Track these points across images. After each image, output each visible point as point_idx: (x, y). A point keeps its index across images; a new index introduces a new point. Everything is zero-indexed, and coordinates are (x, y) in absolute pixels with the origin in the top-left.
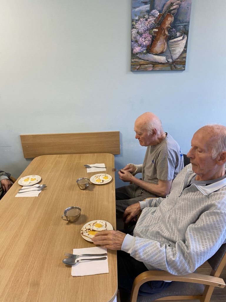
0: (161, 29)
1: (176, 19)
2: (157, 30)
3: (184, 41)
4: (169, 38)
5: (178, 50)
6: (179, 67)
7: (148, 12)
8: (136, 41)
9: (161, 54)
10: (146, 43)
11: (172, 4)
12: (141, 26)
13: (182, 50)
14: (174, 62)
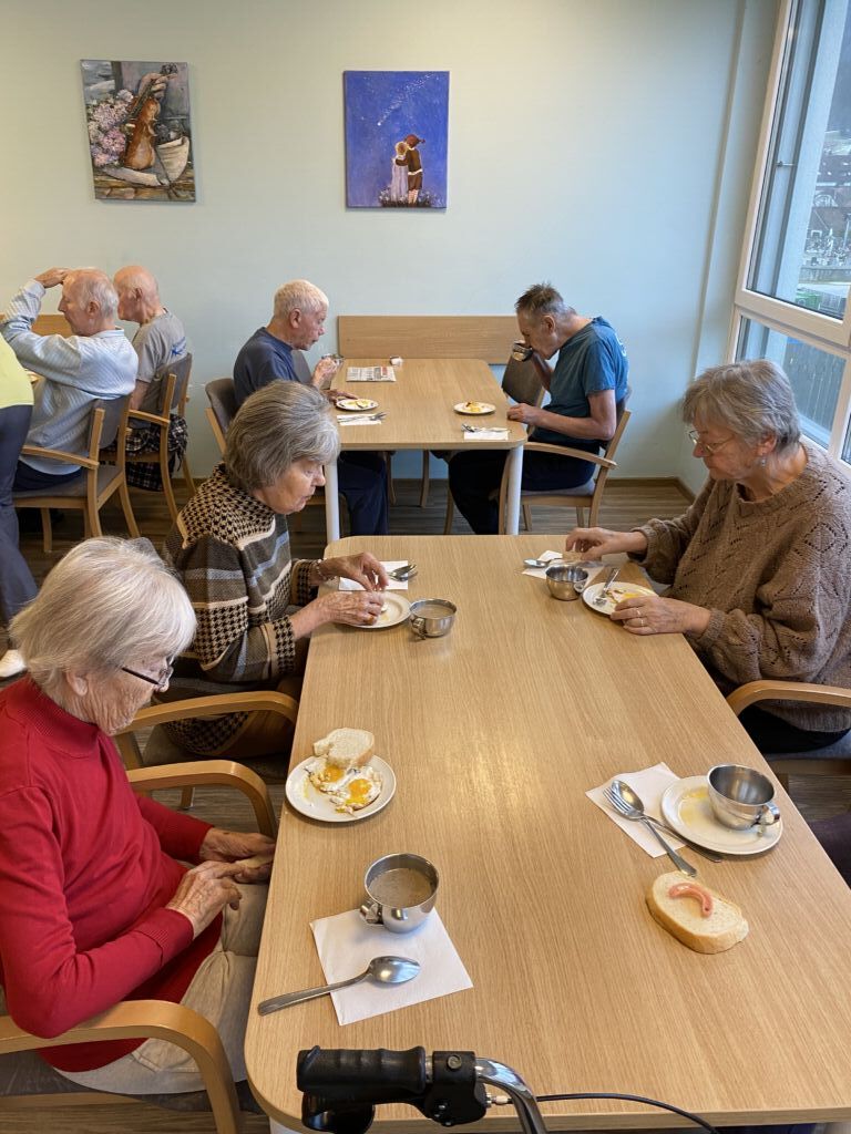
0: (140, 125)
1: (163, 108)
2: (133, 126)
3: (186, 148)
4: (157, 141)
5: (177, 164)
6: (182, 194)
7: (114, 93)
8: (99, 144)
9: (147, 169)
10: (117, 148)
11: (153, 82)
12: (104, 117)
13: (184, 164)
14: (172, 185)
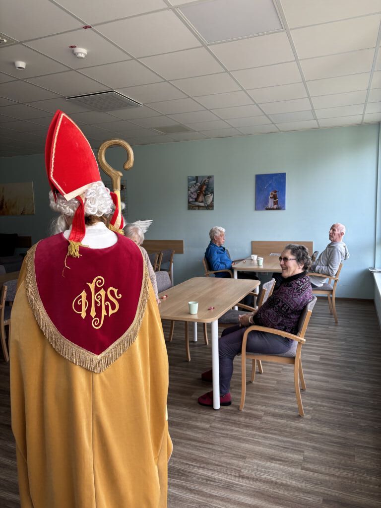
3: (212, 196)
4: (205, 195)
5: (210, 201)
6: (210, 208)
7: (195, 184)
8: (190, 196)
9: (202, 202)
12: (192, 190)
14: (208, 206)
